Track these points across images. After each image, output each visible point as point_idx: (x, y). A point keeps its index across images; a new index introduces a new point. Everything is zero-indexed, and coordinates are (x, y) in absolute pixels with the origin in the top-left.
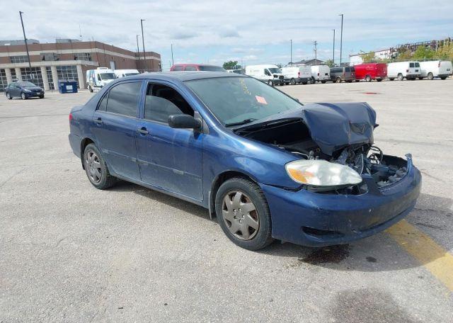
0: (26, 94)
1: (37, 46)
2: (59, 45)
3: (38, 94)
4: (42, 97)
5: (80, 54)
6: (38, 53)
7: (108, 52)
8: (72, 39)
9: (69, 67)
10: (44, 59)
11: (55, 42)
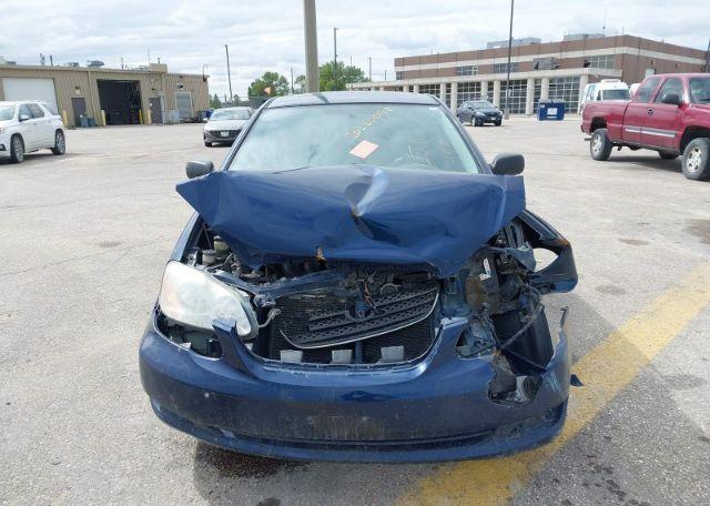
0: (477, 118)
1: (535, 46)
2: (566, 45)
3: (493, 119)
4: (498, 123)
5: (595, 58)
6: (529, 58)
7: (644, 53)
8: (589, 33)
9: (569, 78)
10: (537, 68)
11: (562, 39)
